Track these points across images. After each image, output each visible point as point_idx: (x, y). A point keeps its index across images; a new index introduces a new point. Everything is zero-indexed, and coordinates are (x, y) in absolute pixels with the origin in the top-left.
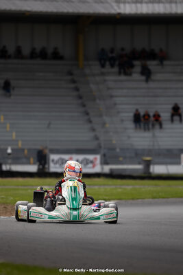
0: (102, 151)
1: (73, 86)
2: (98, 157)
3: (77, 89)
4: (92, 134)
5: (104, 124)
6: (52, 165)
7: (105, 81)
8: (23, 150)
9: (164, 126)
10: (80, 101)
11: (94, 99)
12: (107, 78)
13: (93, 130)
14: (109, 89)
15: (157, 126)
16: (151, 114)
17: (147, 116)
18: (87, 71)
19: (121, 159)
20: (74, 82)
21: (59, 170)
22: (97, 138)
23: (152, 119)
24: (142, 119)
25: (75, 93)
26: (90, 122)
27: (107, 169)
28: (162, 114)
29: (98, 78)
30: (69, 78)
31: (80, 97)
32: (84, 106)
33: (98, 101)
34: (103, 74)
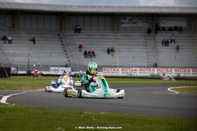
0: (72, 66)
1: (60, 40)
2: (70, 68)
3: (62, 41)
4: (67, 59)
5: (72, 55)
6: (51, 71)
7: (73, 38)
8: (40, 65)
9: (96, 57)
10: (63, 46)
11: (68, 46)
12: (74, 37)
13: (68, 58)
14: (74, 41)
15: (93, 57)
16: (91, 52)
17: (89, 52)
18: (66, 34)
19: (79, 69)
20: (60, 38)
21: (54, 74)
22: (69, 61)
23: (91, 54)
24: (88, 54)
25: (61, 43)
26: (67, 54)
27: (73, 73)
28: (95, 52)
29: (70, 37)
30: (59, 37)
31: (63, 45)
32: (64, 48)
33: (70, 46)
34: (72, 35)
